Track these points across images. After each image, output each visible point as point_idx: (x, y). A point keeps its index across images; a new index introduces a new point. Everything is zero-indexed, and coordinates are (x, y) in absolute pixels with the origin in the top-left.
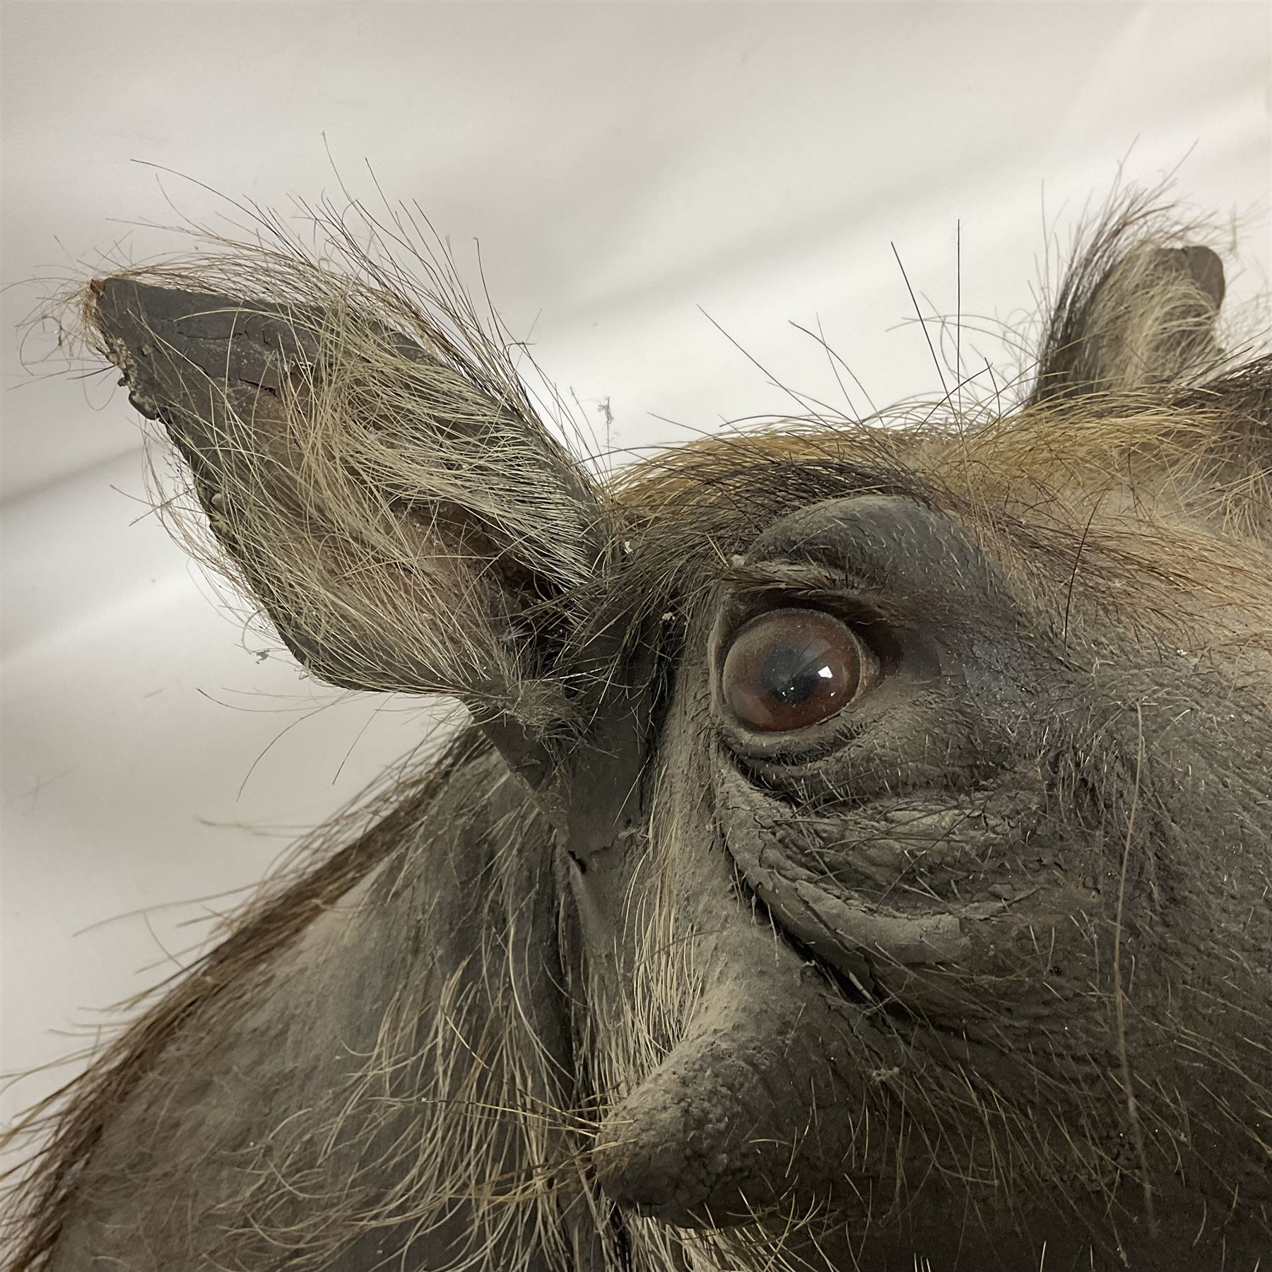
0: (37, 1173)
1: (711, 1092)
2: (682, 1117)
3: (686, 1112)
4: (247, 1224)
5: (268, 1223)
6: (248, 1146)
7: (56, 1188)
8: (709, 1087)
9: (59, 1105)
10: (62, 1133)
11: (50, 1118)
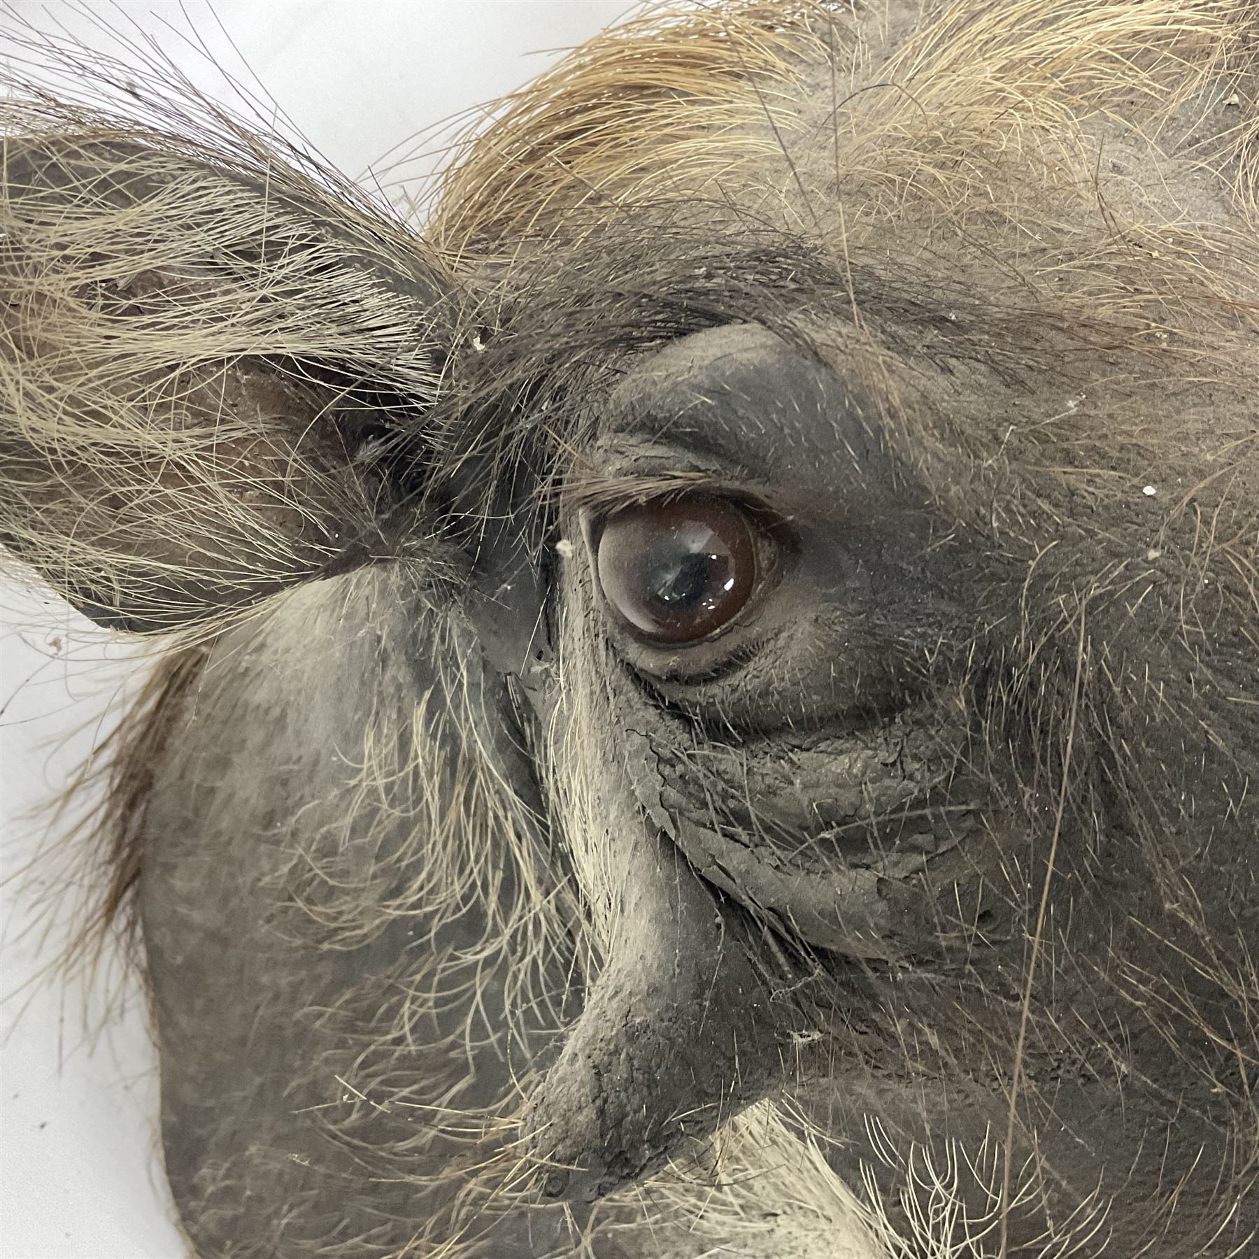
0: (103, 823)
1: (626, 1080)
2: (598, 1118)
3: (601, 1112)
4: (291, 899)
5: (310, 901)
6: (275, 827)
7: (125, 831)
8: (625, 1076)
9: (108, 755)
10: (116, 782)
11: (100, 773)
